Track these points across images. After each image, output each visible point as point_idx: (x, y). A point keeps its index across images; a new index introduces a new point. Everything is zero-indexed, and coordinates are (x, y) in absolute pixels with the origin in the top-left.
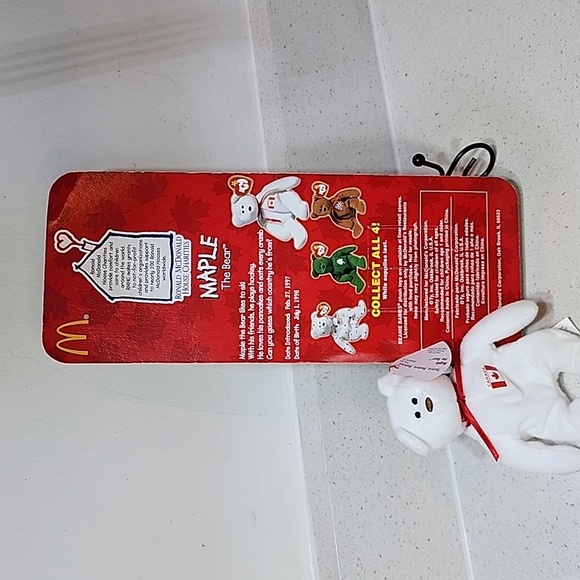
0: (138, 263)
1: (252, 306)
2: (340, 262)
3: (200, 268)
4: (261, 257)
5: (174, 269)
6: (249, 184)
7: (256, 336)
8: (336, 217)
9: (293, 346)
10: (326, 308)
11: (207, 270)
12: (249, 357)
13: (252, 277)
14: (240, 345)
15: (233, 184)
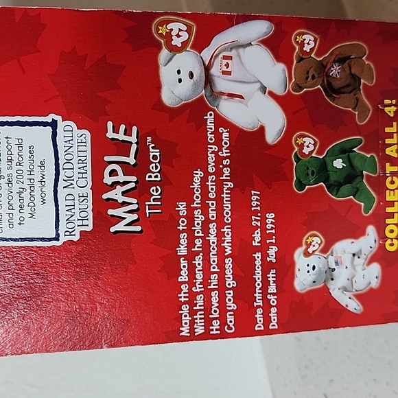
1: (198, 243)
2: (339, 164)
3: (108, 180)
4: (211, 159)
5: (61, 184)
6: (189, 31)
7: (207, 294)
8: (331, 90)
9: (267, 306)
10: (317, 241)
11: (120, 183)
12: (196, 330)
13: (197, 194)
14: (180, 312)
15: (160, 32)
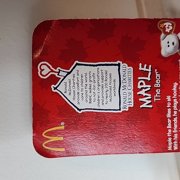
0: (96, 84)
1: (175, 113)
3: (139, 87)
5: (122, 88)
6: (173, 26)
11: (144, 88)
12: (174, 148)
13: (175, 92)
14: (168, 140)
15: (161, 26)
